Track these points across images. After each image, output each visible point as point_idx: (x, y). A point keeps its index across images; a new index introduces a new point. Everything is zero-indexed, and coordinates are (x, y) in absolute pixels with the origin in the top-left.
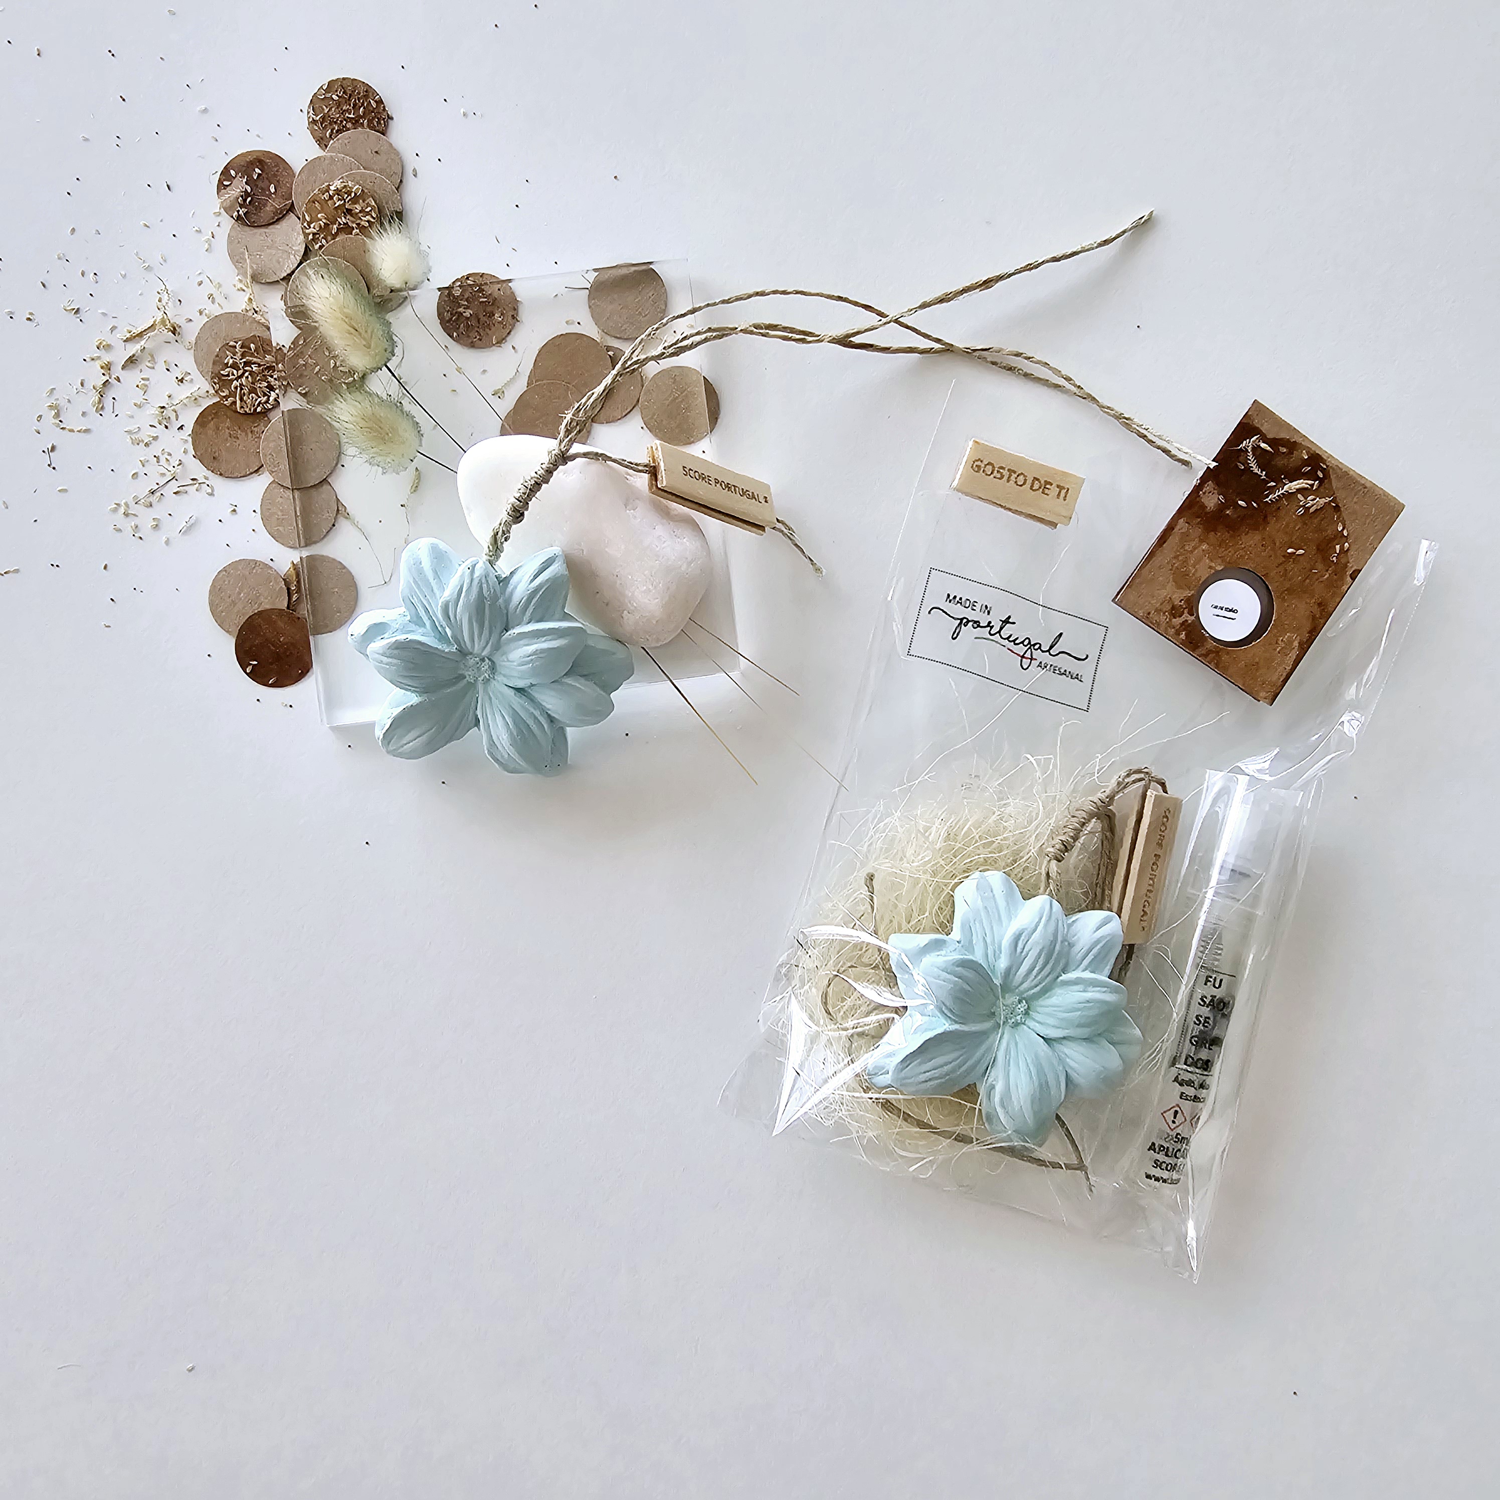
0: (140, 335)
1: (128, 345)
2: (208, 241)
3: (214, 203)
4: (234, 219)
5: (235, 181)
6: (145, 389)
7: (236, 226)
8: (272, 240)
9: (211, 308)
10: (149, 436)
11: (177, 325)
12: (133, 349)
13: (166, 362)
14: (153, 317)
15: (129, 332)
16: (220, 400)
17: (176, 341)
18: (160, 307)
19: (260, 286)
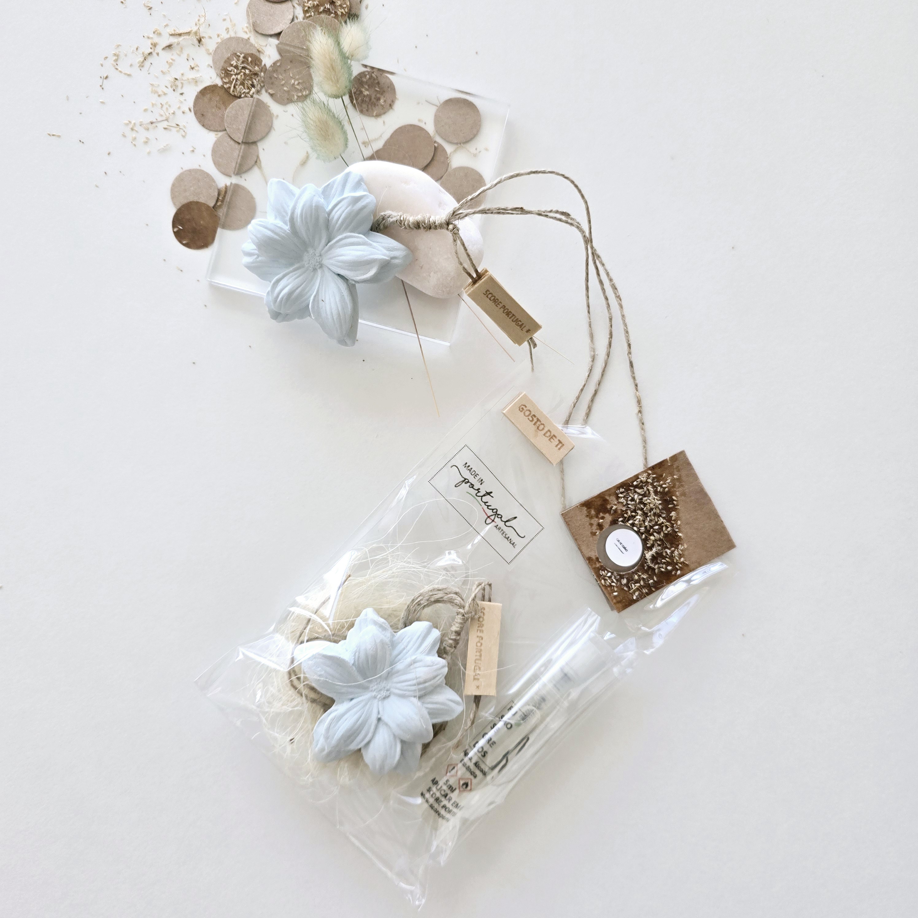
0: (180, 35)
1: (171, 37)
6: (170, 65)
8: (273, 12)
9: (225, 36)
10: (163, 92)
11: (203, 37)
12: (173, 41)
13: (188, 55)
14: (191, 28)
15: (175, 31)
16: (220, 83)
17: (199, 46)
18: (198, 24)
19: (257, 35)
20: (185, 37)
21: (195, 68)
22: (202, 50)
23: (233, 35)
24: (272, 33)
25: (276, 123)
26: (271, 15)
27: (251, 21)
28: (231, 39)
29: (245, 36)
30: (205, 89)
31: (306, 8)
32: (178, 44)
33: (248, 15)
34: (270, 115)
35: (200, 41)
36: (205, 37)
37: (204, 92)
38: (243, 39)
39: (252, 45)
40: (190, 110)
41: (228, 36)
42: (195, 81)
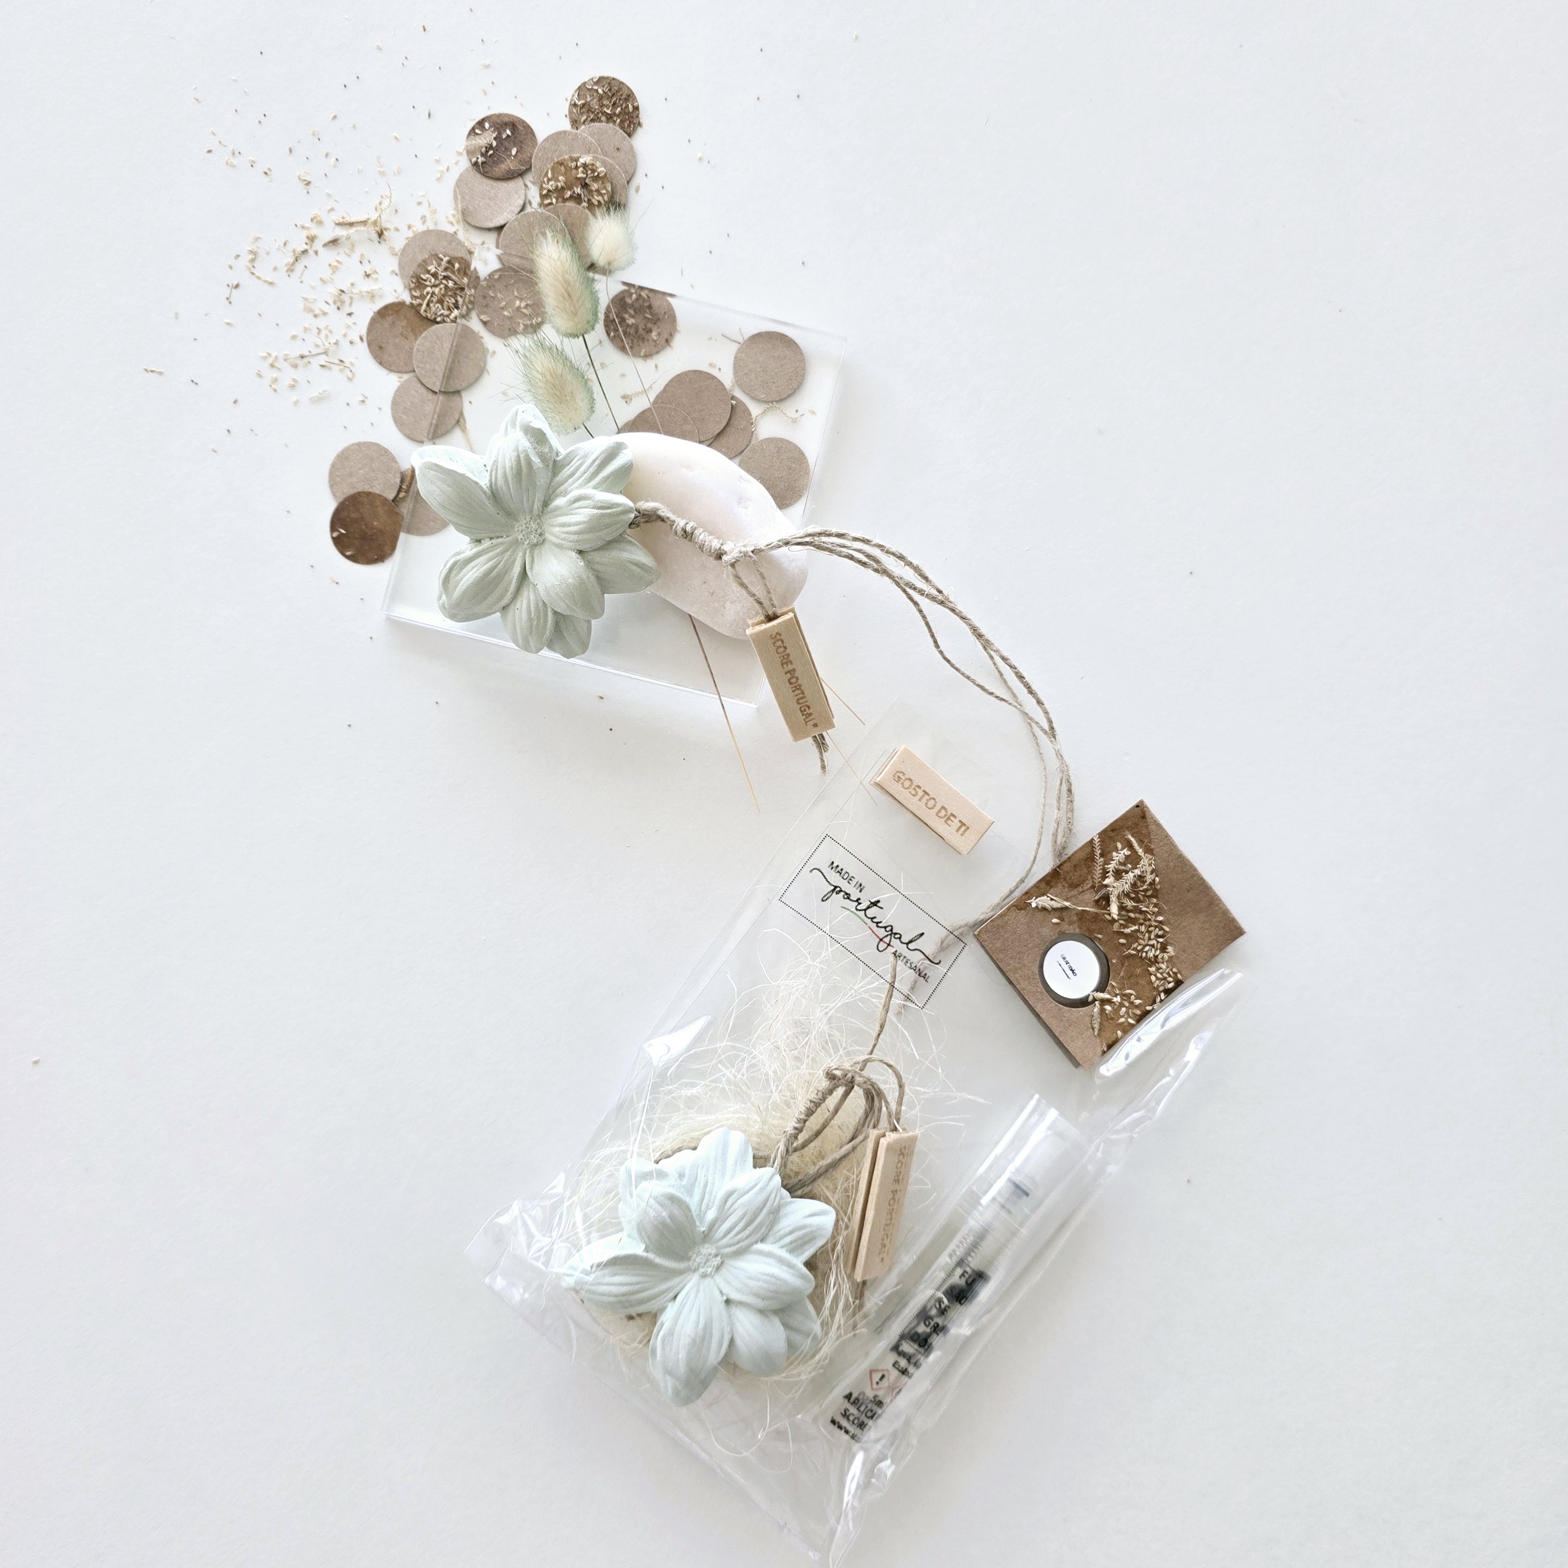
0: (351, 224)
1: (338, 228)
2: (443, 171)
3: (461, 142)
4: (471, 162)
5: (486, 134)
6: (334, 269)
7: (470, 169)
8: (495, 193)
9: (420, 228)
10: (321, 310)
11: (386, 229)
12: (340, 234)
13: (362, 255)
14: (369, 214)
15: (343, 218)
16: (408, 300)
17: (379, 242)
18: (378, 209)
19: (467, 227)
20: (358, 228)
21: (372, 276)
22: (383, 249)
23: (432, 227)
24: (492, 225)
25: (492, 364)
26: (490, 199)
27: (460, 205)
28: (427, 233)
29: (451, 230)
30: (386, 308)
31: (545, 192)
32: (348, 238)
33: (455, 198)
34: (484, 351)
35: (380, 234)
36: (389, 229)
37: (385, 313)
38: (446, 234)
39: (460, 243)
40: (361, 339)
41: (424, 228)
42: (371, 295)
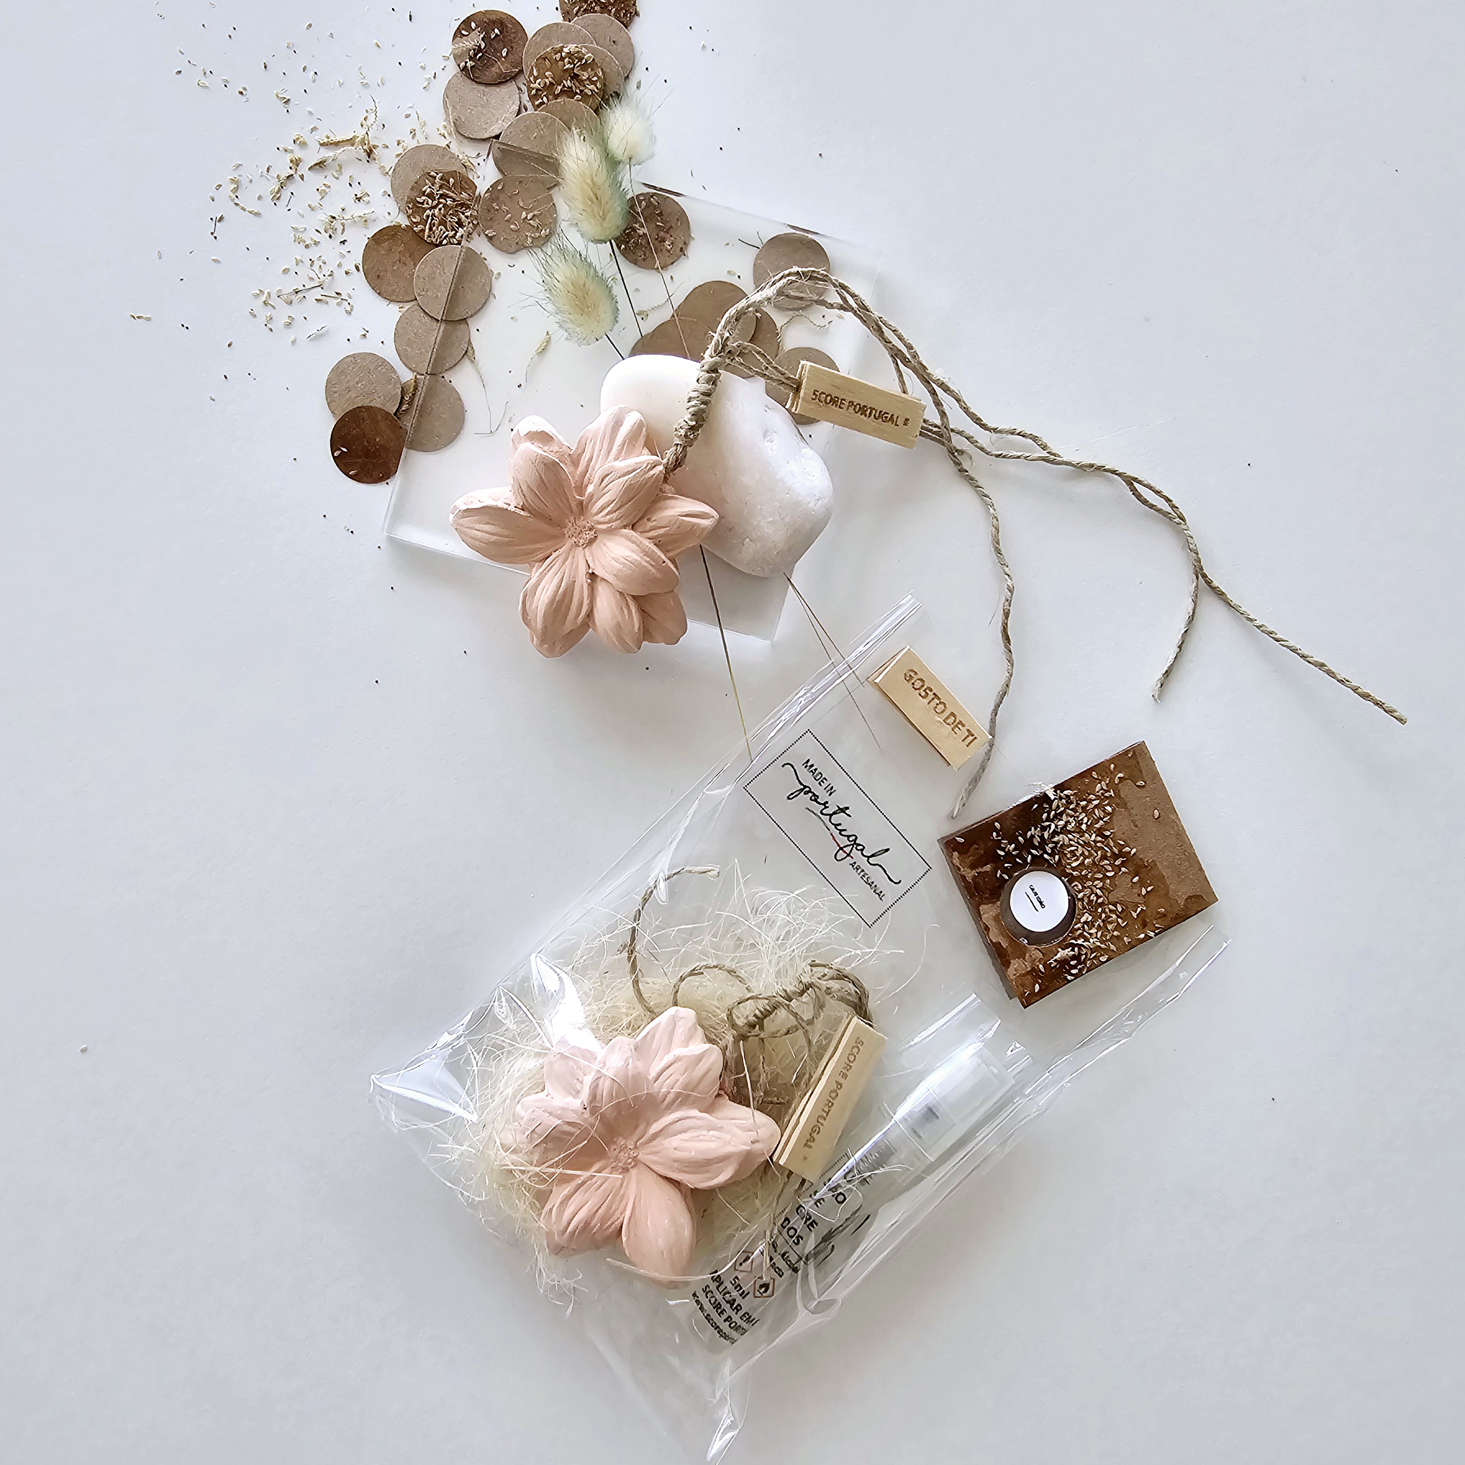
0: (337, 144)
1: (323, 148)
2: (428, 79)
3: (447, 47)
4: (460, 68)
5: (473, 34)
6: (324, 195)
7: (459, 75)
8: (487, 99)
9: (411, 144)
10: (312, 239)
11: (375, 147)
12: (326, 155)
13: (351, 177)
14: (355, 132)
15: (328, 137)
16: (404, 222)
17: (368, 161)
18: (365, 125)
19: (461, 138)
20: (345, 147)
21: (363, 199)
22: (374, 167)
23: (423, 142)
24: (486, 135)
25: (499, 287)
26: (483, 106)
27: (450, 116)
28: (419, 148)
29: (443, 143)
30: (380, 233)
31: (534, 91)
32: (335, 159)
33: (446, 108)
34: (489, 272)
35: (369, 153)
37: (379, 238)
38: (438, 148)
39: (454, 157)
40: (358, 270)
41: (414, 144)
42: (364, 219)
